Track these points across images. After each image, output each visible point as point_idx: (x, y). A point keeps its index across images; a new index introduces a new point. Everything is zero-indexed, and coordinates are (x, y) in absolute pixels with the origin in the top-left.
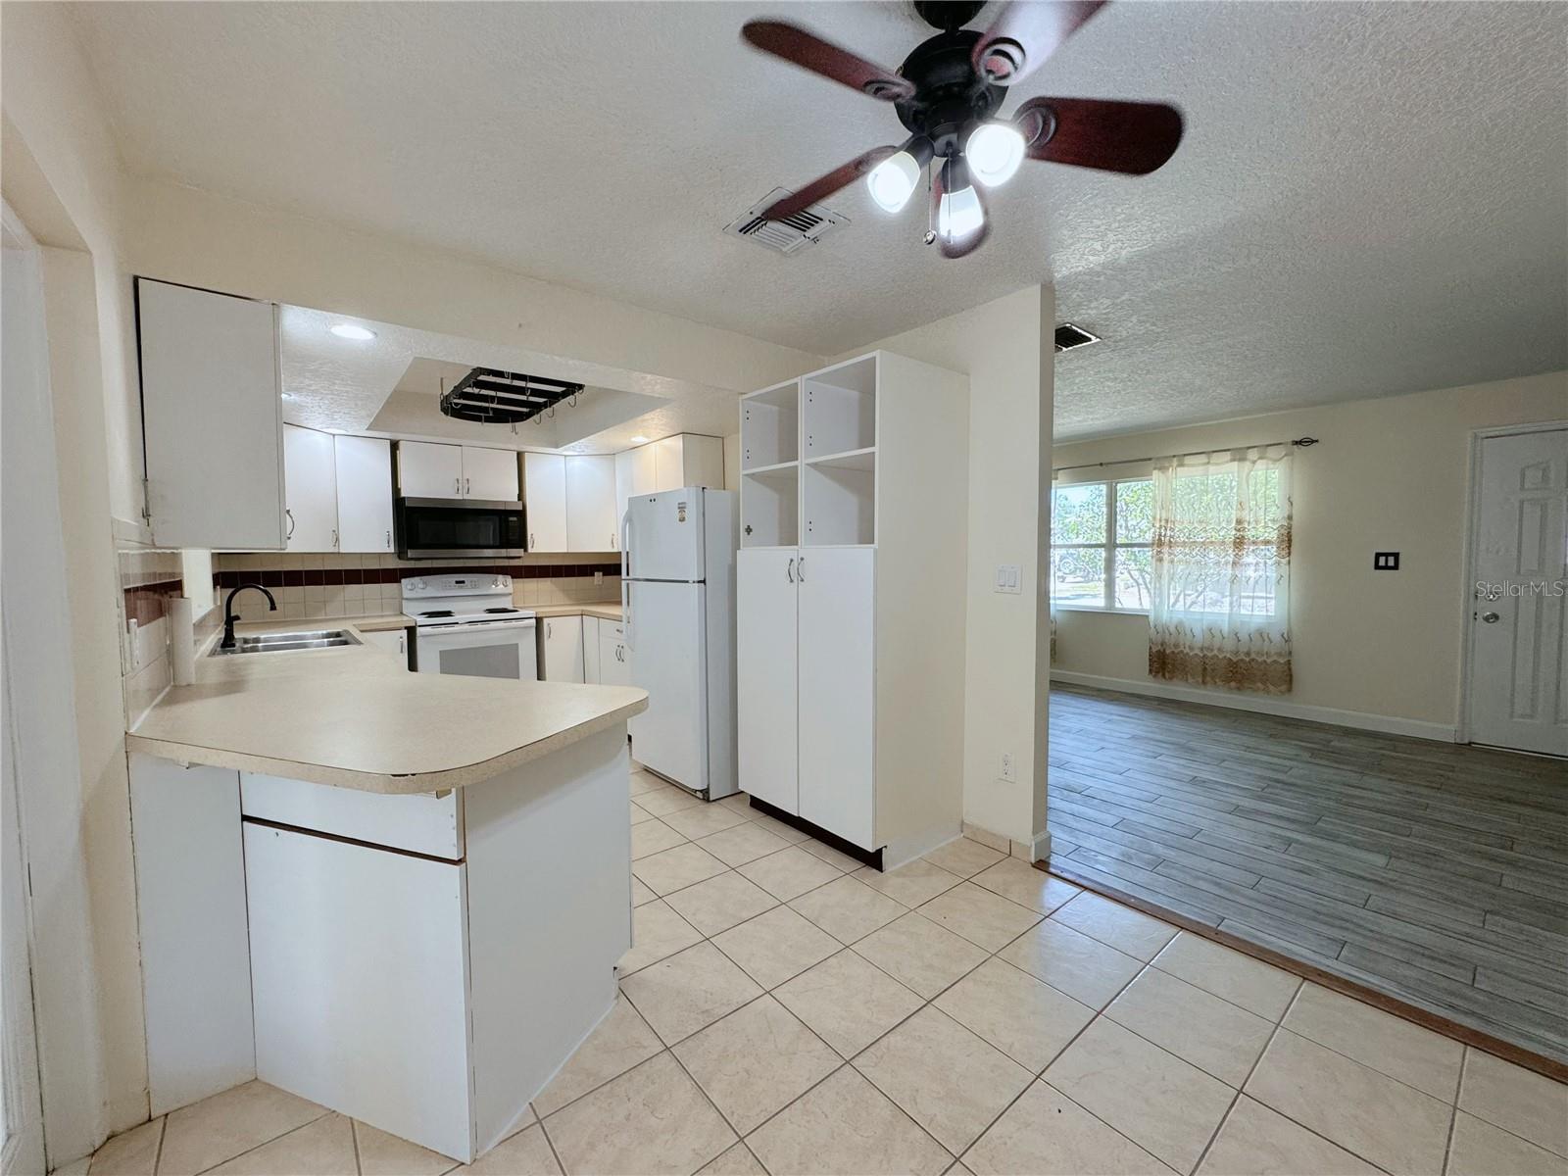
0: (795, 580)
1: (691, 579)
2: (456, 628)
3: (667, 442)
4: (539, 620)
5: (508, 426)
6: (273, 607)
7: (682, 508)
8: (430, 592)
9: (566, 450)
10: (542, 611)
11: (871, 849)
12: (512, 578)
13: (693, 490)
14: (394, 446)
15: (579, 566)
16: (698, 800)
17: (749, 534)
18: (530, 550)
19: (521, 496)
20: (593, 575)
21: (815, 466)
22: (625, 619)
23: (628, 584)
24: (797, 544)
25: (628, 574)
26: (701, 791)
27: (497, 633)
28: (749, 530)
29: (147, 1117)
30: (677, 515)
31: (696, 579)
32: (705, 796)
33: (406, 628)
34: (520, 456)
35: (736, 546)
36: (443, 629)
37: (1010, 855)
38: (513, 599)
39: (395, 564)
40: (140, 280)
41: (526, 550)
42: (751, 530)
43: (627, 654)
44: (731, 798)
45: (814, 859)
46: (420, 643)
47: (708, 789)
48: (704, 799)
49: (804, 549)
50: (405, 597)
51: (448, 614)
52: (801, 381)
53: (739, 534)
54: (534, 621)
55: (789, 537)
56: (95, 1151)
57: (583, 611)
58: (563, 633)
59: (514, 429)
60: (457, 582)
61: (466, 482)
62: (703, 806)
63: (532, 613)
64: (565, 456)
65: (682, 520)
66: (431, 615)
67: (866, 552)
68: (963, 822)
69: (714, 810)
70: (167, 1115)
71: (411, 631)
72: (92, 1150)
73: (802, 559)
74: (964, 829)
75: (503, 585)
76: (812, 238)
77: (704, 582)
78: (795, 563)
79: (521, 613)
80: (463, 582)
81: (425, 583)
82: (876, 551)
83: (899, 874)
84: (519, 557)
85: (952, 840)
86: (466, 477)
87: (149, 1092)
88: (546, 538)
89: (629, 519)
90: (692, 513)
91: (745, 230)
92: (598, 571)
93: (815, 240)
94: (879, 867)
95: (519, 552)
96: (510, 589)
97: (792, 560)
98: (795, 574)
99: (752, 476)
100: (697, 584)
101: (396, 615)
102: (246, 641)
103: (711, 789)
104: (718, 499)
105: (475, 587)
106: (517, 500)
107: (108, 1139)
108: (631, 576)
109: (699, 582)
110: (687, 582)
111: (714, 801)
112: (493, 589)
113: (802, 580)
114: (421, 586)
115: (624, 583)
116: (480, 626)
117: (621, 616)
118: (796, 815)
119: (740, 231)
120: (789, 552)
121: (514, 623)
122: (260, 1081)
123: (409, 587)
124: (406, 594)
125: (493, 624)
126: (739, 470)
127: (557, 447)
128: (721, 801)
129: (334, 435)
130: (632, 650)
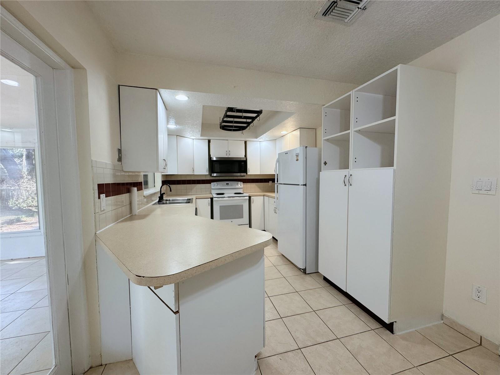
0: (347, 185)
1: (300, 184)
2: (225, 199)
3: (294, 132)
4: (250, 197)
5: (240, 132)
6: (171, 191)
7: (297, 156)
8: (219, 187)
9: (260, 139)
10: (251, 194)
11: (387, 321)
12: (243, 183)
13: (302, 148)
14: (209, 141)
15: (264, 179)
16: (301, 272)
17: (325, 165)
18: (248, 174)
19: (246, 156)
20: (269, 182)
21: (359, 132)
22: (276, 198)
23: (277, 186)
24: (349, 169)
25: (277, 182)
26: (303, 269)
27: (237, 201)
28: (325, 163)
29: (101, 364)
30: (295, 158)
31: (302, 184)
32: (304, 271)
33: (210, 198)
34: (246, 142)
35: (320, 170)
36: (221, 199)
37: (481, 344)
38: (243, 190)
39: (209, 178)
40: (120, 86)
41: (247, 174)
42: (326, 163)
43: (277, 211)
44: (315, 274)
45: (354, 316)
46: (214, 203)
47: (306, 268)
48: (304, 272)
49: (352, 170)
50: (212, 188)
51: (223, 194)
52: (353, 93)
53: (321, 164)
54: (248, 197)
55: (345, 165)
56: (85, 372)
57: (264, 194)
58: (257, 202)
59: (242, 133)
60: (227, 184)
61: (229, 151)
62: (303, 275)
63: (248, 195)
64: (260, 141)
65: (297, 160)
66: (218, 194)
67: (389, 171)
68: (443, 315)
69: (308, 278)
70: (106, 365)
71: (212, 199)
72: (84, 372)
73: (351, 175)
74: (444, 319)
75: (240, 185)
76: (362, 7)
77: (306, 185)
78: (347, 177)
79: (245, 195)
80: (228, 184)
81: (217, 184)
82: (394, 170)
83: (403, 338)
84: (245, 176)
85: (436, 323)
86: (229, 150)
87: (101, 356)
88: (253, 170)
89: (278, 161)
90: (301, 158)
91: (325, 14)
92: (271, 181)
93: (365, 9)
94: (392, 331)
95: (245, 174)
96: (242, 186)
97: (346, 176)
98: (347, 182)
99: (328, 140)
100: (302, 186)
101: (209, 194)
102: (167, 200)
103: (307, 269)
104: (312, 151)
105: (231, 185)
106: (244, 157)
107: (90, 368)
108: (279, 183)
109: (304, 185)
110: (299, 185)
111: (308, 274)
112: (237, 187)
113: (351, 185)
114: (216, 185)
115: (276, 185)
116: (231, 198)
117: (275, 197)
118: (345, 291)
119: (323, 15)
120: (345, 172)
121: (242, 198)
122: (133, 361)
123: (213, 185)
124: (213, 187)
125: (235, 198)
126: (322, 137)
127: (257, 138)
128: (311, 275)
129: (193, 139)
130: (279, 210)
